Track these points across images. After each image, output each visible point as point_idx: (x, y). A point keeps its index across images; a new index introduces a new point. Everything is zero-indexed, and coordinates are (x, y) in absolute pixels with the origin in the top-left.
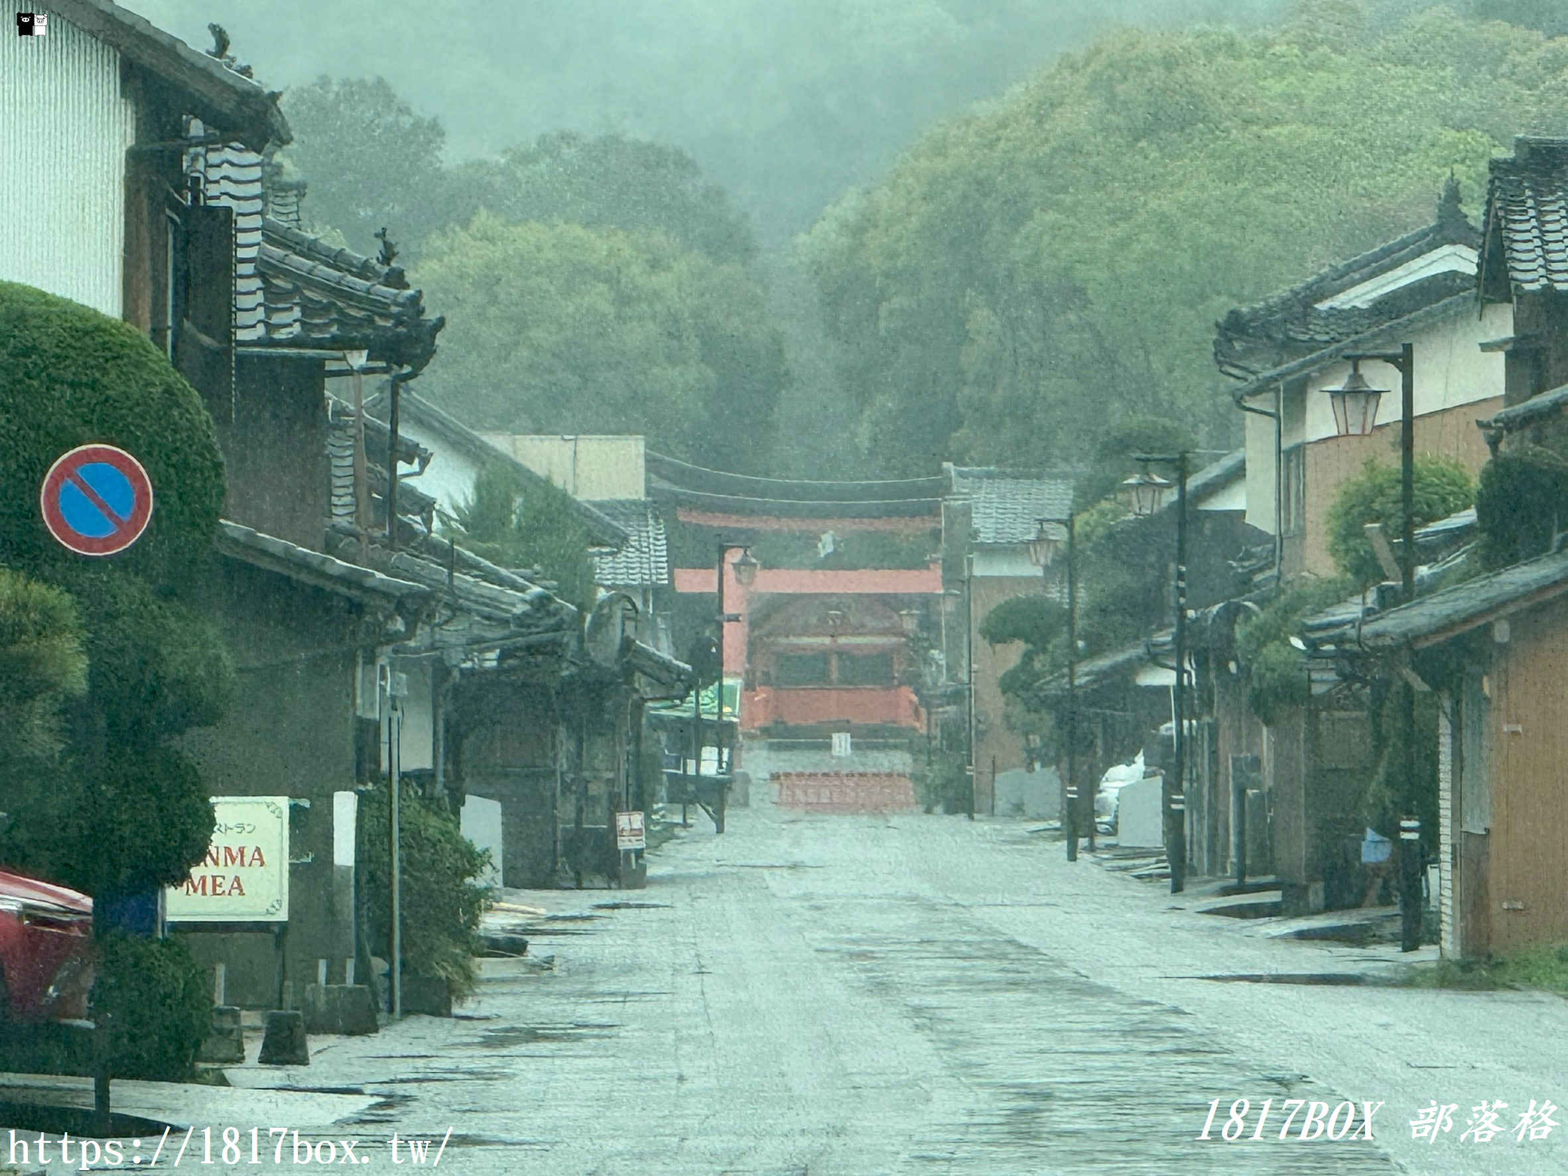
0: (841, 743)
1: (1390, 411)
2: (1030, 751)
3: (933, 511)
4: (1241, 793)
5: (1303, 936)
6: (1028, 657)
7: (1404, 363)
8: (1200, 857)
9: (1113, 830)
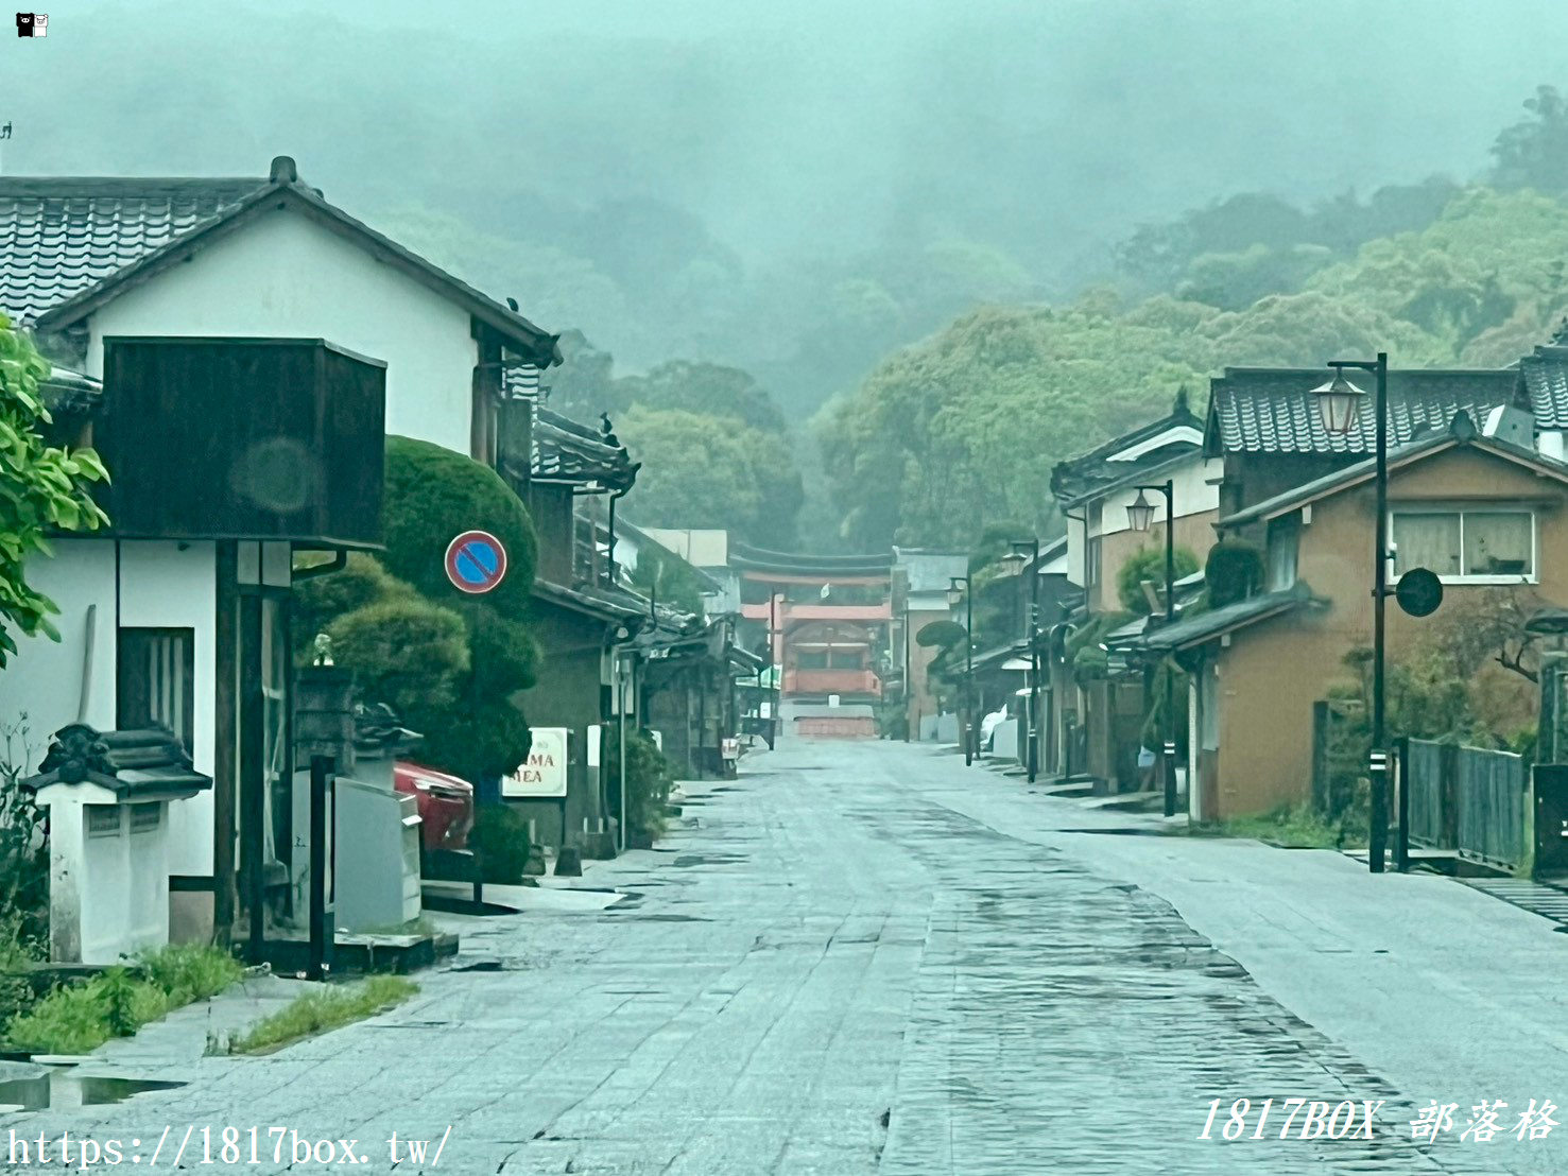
0: (834, 700)
1: (1161, 515)
2: (940, 705)
3: (887, 572)
4: (1067, 727)
5: (1106, 807)
6: (942, 655)
7: (1168, 490)
8: (1042, 763)
9: (990, 747)
